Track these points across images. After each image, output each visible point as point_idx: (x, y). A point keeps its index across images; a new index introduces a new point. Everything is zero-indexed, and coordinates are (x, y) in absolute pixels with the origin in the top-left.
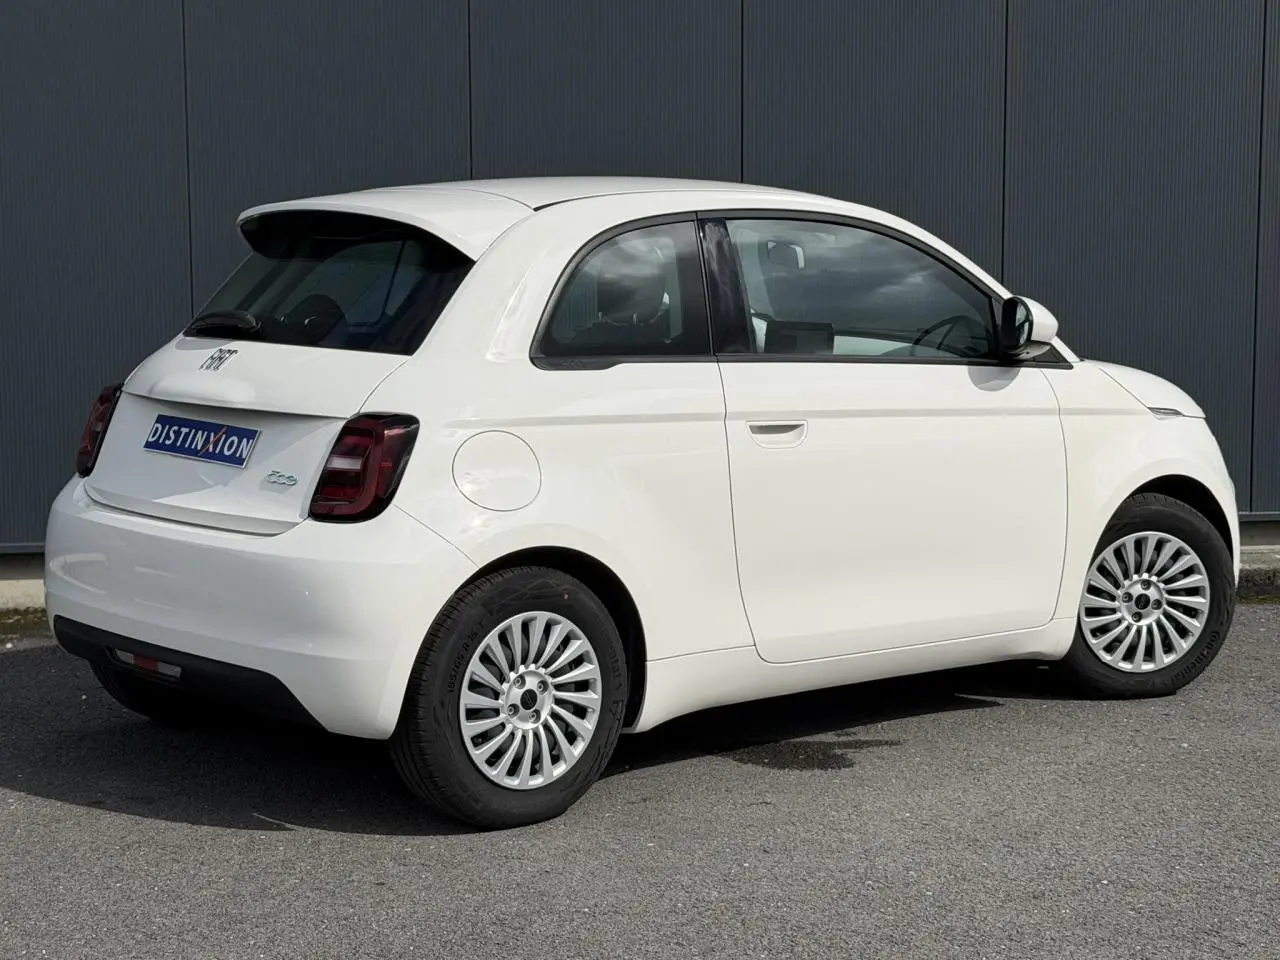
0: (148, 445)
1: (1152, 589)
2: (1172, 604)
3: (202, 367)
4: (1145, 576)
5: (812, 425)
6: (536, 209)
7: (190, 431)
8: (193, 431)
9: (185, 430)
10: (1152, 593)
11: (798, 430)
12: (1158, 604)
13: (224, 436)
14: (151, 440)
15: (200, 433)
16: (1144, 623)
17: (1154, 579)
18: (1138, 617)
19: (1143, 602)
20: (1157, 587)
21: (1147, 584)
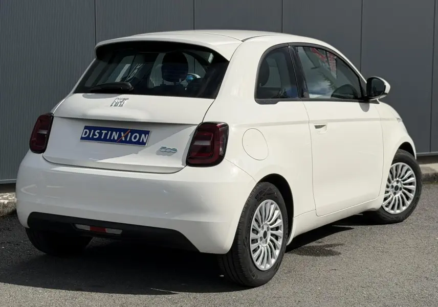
0: (82, 138)
1: (399, 183)
2: (405, 189)
3: (111, 105)
4: (398, 179)
5: (329, 125)
6: (243, 41)
7: (108, 133)
8: (110, 132)
9: (104, 132)
10: (399, 185)
11: (325, 127)
12: (401, 189)
13: (130, 134)
14: (83, 136)
15: (114, 133)
16: (397, 196)
17: (400, 180)
18: (395, 194)
19: (397, 188)
20: (401, 183)
21: (398, 182)
